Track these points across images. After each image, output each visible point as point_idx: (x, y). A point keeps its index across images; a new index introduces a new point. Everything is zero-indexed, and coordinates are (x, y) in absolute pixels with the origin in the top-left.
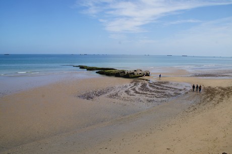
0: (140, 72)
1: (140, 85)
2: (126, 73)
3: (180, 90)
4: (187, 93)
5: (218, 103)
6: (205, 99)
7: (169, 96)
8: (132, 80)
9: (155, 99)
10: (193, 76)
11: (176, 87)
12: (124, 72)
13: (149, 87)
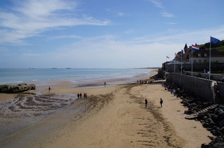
0: (25, 86)
1: (25, 99)
2: (9, 88)
3: (67, 101)
4: (73, 103)
5: (100, 109)
6: (89, 107)
7: (56, 107)
8: (16, 95)
9: (42, 112)
10: (77, 87)
11: (62, 99)
12: (6, 87)
13: (35, 101)
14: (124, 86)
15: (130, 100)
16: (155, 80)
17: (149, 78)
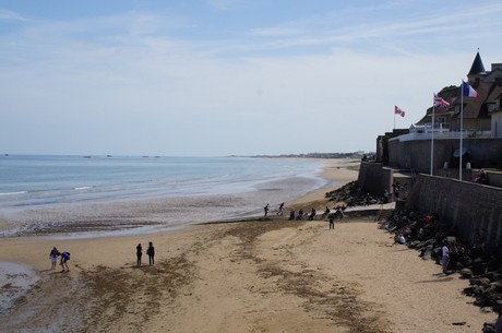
4: (22, 300)
5: (147, 319)
6: (97, 312)
14: (228, 227)
15: (259, 282)
16: (350, 205)
17: (321, 197)
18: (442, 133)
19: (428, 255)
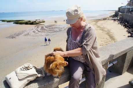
0: (39, 21)
1: (40, 28)
2: (31, 22)
3: (62, 28)
7: (56, 32)
8: (35, 25)
9: (49, 34)
11: (59, 27)
12: (30, 21)
13: (45, 28)
14: (94, 21)
15: (97, 28)
16: (113, 18)
17: (109, 17)
18: (129, 7)
19: (122, 25)
